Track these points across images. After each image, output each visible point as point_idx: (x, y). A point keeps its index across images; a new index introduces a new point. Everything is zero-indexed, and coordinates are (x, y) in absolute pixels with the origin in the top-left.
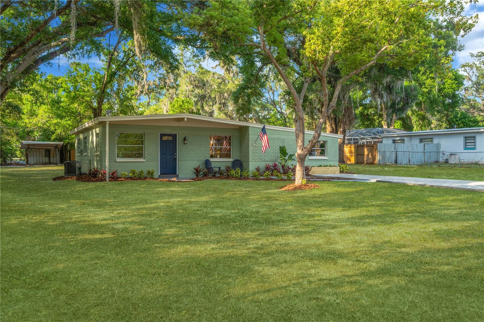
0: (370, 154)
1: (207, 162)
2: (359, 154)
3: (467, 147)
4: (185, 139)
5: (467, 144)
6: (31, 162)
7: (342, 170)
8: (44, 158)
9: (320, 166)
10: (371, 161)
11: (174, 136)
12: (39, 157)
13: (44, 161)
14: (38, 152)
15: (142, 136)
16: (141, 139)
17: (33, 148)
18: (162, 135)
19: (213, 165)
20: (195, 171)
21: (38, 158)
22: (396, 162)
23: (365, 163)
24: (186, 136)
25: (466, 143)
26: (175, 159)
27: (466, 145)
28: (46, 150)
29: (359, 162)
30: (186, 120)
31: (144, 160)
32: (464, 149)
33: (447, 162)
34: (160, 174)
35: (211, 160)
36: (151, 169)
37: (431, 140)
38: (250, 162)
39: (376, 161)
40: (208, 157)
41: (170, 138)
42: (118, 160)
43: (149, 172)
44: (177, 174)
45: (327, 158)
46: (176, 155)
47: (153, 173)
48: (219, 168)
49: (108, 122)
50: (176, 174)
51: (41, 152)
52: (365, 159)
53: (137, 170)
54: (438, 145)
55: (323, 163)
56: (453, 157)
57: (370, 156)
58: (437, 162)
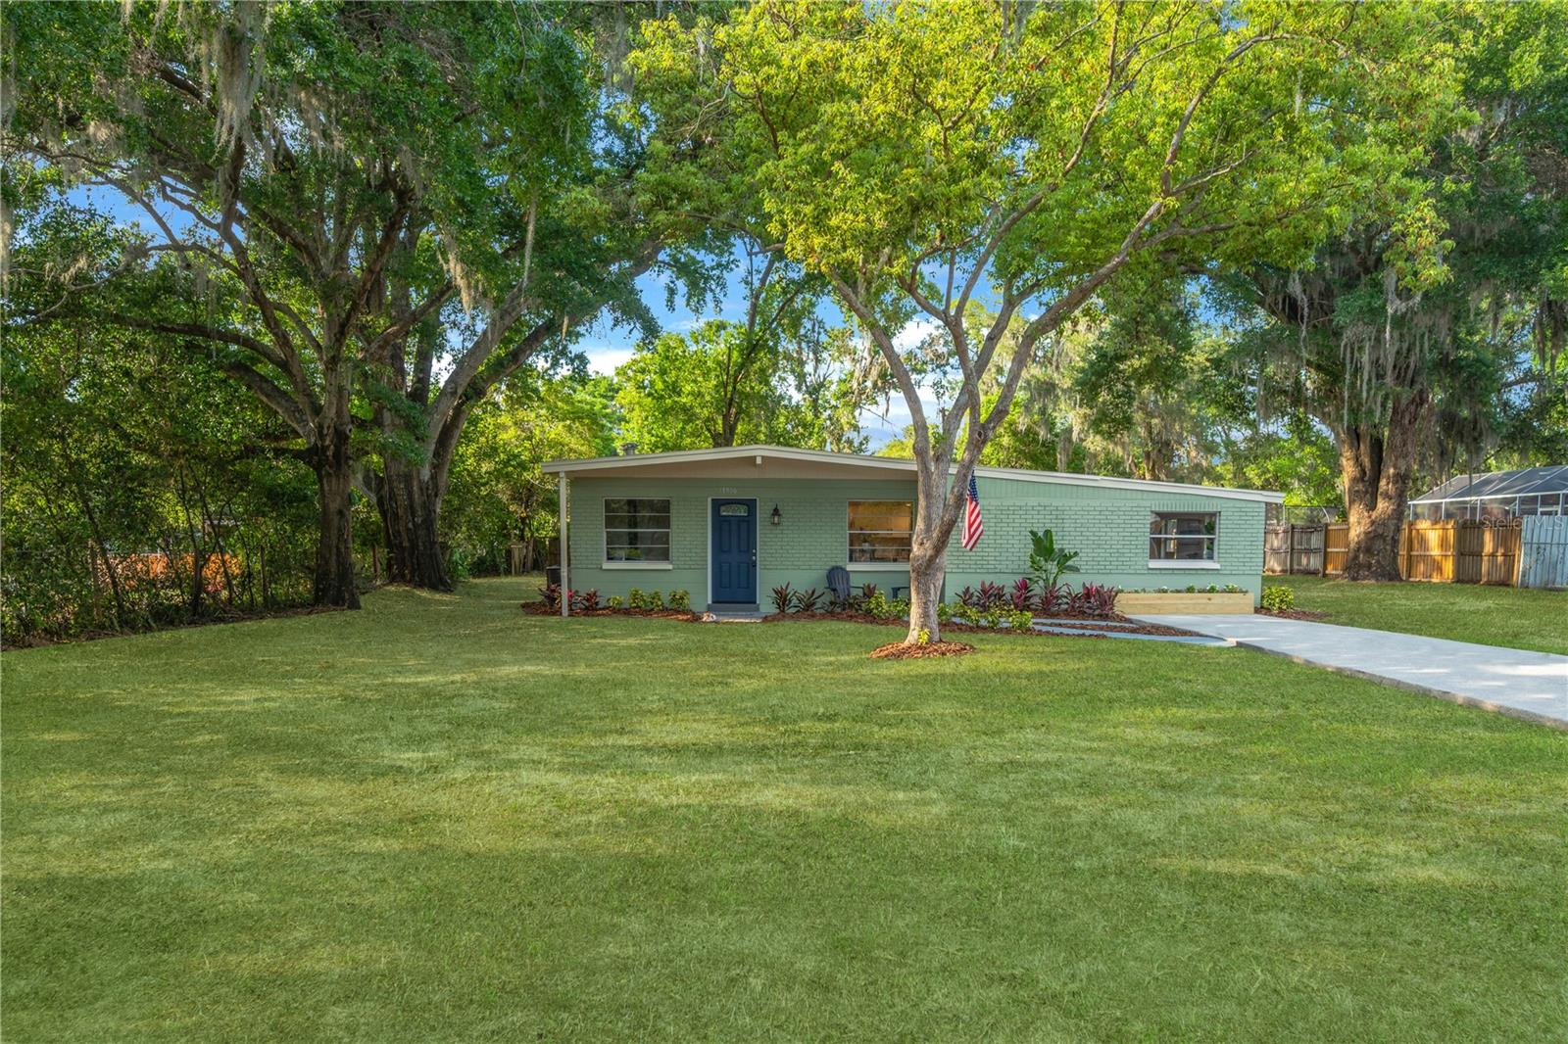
0: (1501, 551)
1: (835, 575)
2: (1466, 551)
4: (776, 512)
7: (1265, 604)
9: (1190, 590)
10: (1502, 574)
11: (751, 505)
15: (665, 506)
16: (661, 513)
18: (717, 504)
19: (852, 580)
20: (775, 596)
23: (1484, 579)
24: (777, 505)
26: (752, 564)
29: (1466, 577)
30: (759, 461)
31: (670, 567)
34: (714, 601)
35: (849, 567)
36: (679, 590)
39: (1517, 577)
40: (840, 560)
41: (740, 510)
42: (609, 565)
43: (673, 598)
44: (757, 602)
45: (1217, 566)
46: (754, 554)
50: (753, 603)
52: (1484, 568)
53: (645, 591)
55: (1197, 582)
57: (1500, 559)
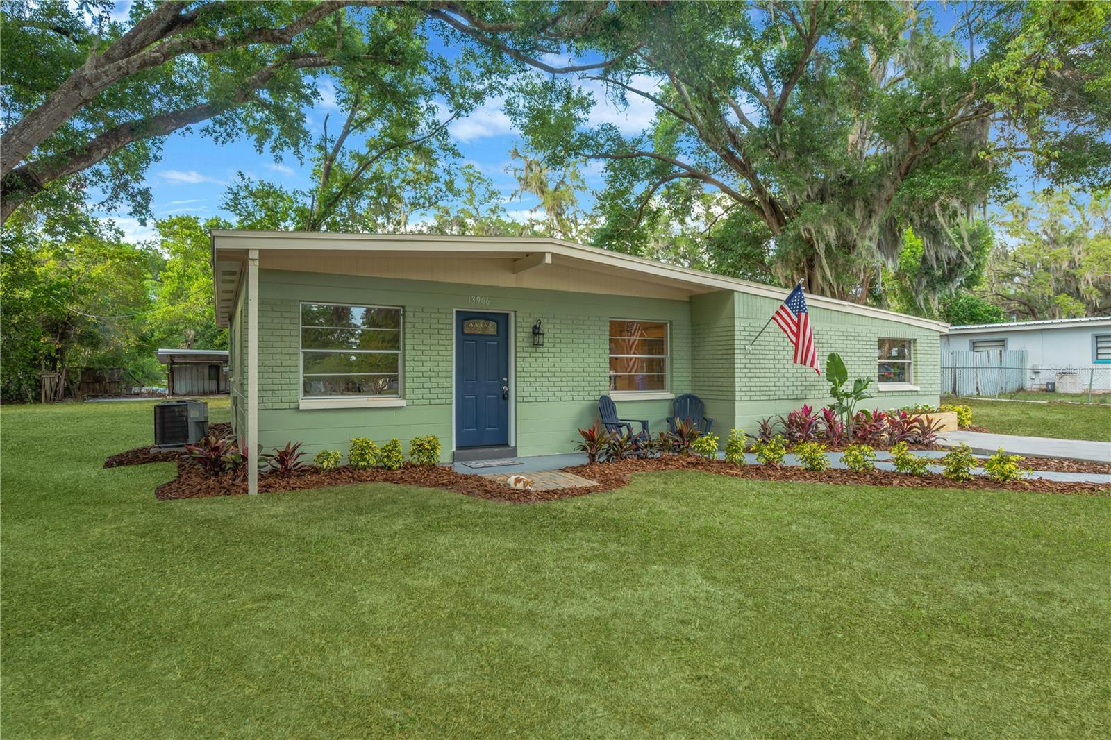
1: (605, 406)
3: (1100, 357)
4: (536, 331)
5: (1100, 351)
6: (181, 390)
8: (207, 382)
11: (502, 320)
12: (198, 380)
13: (207, 389)
14: (194, 370)
16: (390, 328)
17: (186, 363)
18: (463, 318)
19: (622, 413)
20: (584, 441)
21: (195, 383)
22: (954, 391)
24: (539, 322)
25: (1098, 348)
26: (505, 397)
27: (1098, 354)
28: (211, 366)
30: (548, 260)
31: (403, 403)
32: (1095, 363)
33: (1050, 389)
34: (457, 448)
35: (615, 396)
36: (424, 434)
37: (1002, 343)
38: (737, 404)
40: (605, 389)
41: (492, 328)
42: (307, 403)
43: (420, 448)
44: (513, 444)
45: (917, 388)
46: (507, 384)
47: (434, 448)
48: (644, 424)
49: (254, 255)
50: (506, 444)
51: (200, 370)
53: (378, 441)
54: (1022, 355)
56: (1067, 378)
58: (1021, 390)
